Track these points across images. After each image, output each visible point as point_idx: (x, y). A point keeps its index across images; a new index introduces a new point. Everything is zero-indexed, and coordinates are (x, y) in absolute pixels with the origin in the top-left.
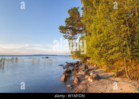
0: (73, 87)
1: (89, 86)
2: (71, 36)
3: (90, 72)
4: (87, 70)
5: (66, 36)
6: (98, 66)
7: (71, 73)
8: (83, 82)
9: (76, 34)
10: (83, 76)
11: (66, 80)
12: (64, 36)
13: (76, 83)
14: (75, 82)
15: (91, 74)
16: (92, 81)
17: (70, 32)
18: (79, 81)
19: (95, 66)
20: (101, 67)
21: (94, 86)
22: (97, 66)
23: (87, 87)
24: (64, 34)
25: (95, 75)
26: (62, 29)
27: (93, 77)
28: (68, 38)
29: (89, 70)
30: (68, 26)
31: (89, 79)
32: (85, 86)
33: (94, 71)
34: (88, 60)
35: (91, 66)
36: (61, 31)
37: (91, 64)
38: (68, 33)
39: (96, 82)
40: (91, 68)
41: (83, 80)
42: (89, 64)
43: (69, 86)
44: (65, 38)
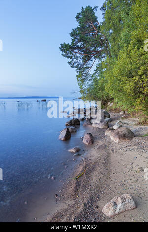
1: (111, 151)
2: (81, 62)
3: (112, 123)
4: (107, 119)
5: (73, 64)
6: (126, 112)
7: (80, 124)
8: (100, 142)
9: (89, 59)
10: (101, 131)
11: (68, 137)
12: (69, 63)
13: (87, 144)
14: (84, 141)
15: (115, 127)
16: (117, 141)
17: (79, 55)
18: (92, 140)
19: (121, 113)
20: (133, 115)
21: (121, 151)
22: (124, 112)
23: (109, 154)
24: (69, 60)
25: (123, 130)
26: (66, 49)
28: (77, 67)
29: (111, 120)
30: (76, 43)
31: (112, 138)
32: (104, 152)
33: (120, 122)
34: (109, 103)
35: (114, 114)
36: (63, 53)
37: (115, 109)
38: (77, 57)
39: (126, 143)
40: (114, 117)
41: (101, 138)
42: (111, 110)
43: (73, 150)
44: (71, 67)
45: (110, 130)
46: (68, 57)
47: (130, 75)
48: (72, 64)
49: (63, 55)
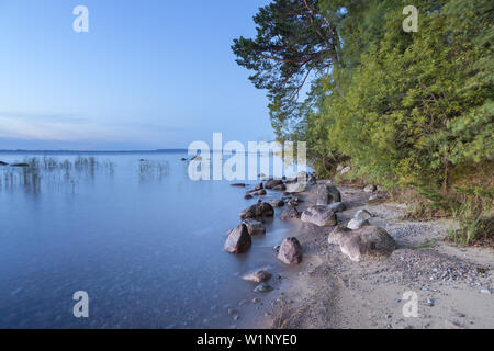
0: (270, 283)
1: (341, 282)
2: (279, 76)
3: (346, 213)
4: (334, 205)
5: (261, 80)
6: (379, 189)
7: (272, 215)
8: (317, 260)
9: (296, 69)
10: (321, 232)
11: (244, 245)
12: (251, 78)
13: (287, 262)
14: (282, 256)
15: (352, 225)
16: (356, 257)
17: (273, 62)
18: (300, 253)
19: (367, 190)
20: (395, 194)
21: (364, 283)
22: (375, 189)
23: (335, 288)
24: (253, 72)
25: (370, 233)
26: (246, 51)
27: (364, 240)
28: (269, 87)
29: (344, 207)
30: (267, 37)
31: (344, 250)
32: (324, 283)
33: (365, 211)
34: (339, 167)
35: (350, 191)
36: (240, 58)
37: (354, 181)
38: (269, 67)
39: (376, 263)
40: (350, 199)
41: (319, 249)
42: (344, 182)
43: (253, 277)
44: (257, 87)
45: (340, 230)
46: (250, 67)
47: (384, 108)
48: (258, 82)
49: (239, 63)
